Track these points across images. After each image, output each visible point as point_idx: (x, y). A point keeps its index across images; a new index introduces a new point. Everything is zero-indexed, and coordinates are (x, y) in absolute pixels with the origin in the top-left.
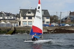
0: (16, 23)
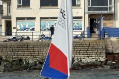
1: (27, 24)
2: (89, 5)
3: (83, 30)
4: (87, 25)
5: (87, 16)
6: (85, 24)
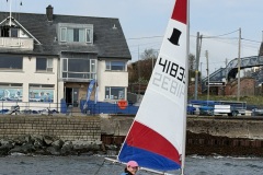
2: (65, 69)
3: (55, 101)
5: (61, 84)
6: (58, 94)
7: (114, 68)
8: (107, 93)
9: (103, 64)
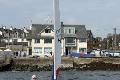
0: (23, 51)
1: (39, 50)
2: (66, 43)
3: (63, 53)
4: (65, 51)
5: (65, 48)
7: (83, 42)
8: (80, 50)
9: (79, 41)
